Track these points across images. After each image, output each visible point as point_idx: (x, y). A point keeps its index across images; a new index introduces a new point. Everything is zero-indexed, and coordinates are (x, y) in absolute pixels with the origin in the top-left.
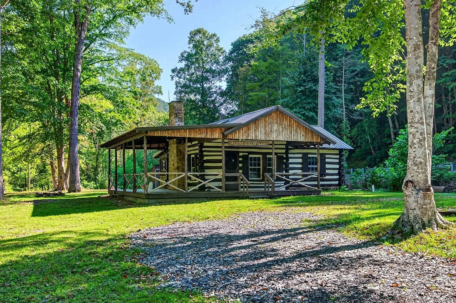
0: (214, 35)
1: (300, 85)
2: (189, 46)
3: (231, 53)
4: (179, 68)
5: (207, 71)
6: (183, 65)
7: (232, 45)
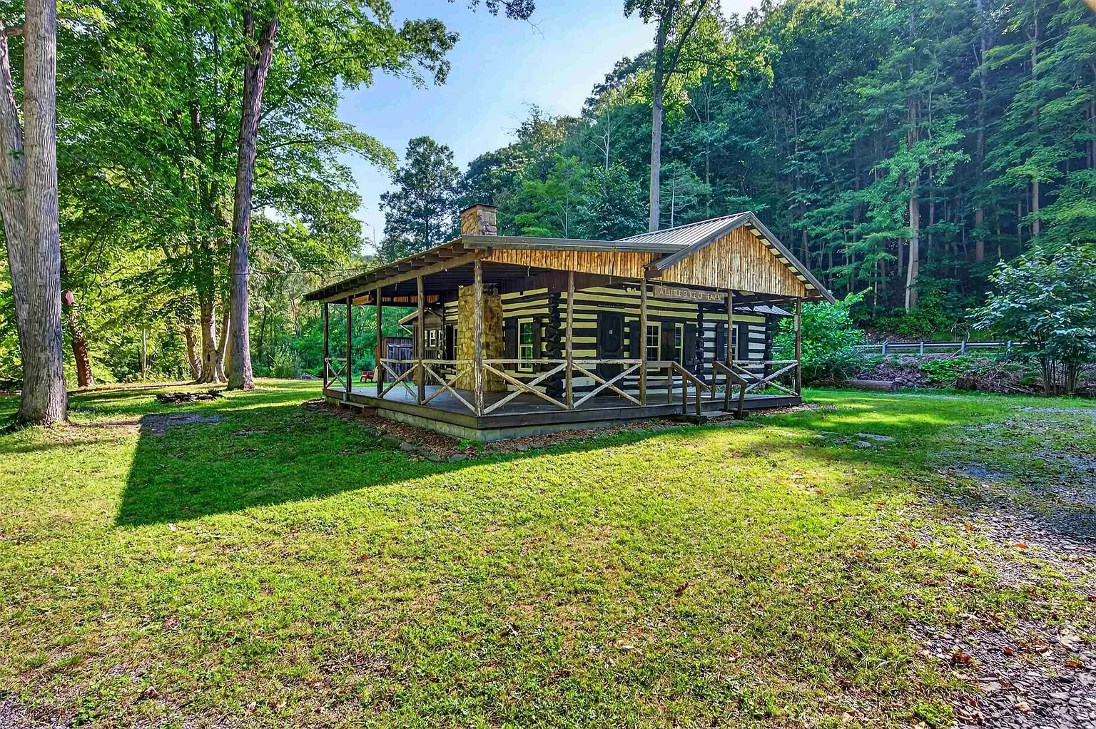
0: (446, 148)
1: (604, 219)
2: (407, 161)
3: (469, 176)
4: (391, 193)
5: (433, 201)
6: (398, 188)
7: (470, 165)
